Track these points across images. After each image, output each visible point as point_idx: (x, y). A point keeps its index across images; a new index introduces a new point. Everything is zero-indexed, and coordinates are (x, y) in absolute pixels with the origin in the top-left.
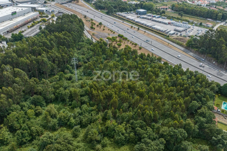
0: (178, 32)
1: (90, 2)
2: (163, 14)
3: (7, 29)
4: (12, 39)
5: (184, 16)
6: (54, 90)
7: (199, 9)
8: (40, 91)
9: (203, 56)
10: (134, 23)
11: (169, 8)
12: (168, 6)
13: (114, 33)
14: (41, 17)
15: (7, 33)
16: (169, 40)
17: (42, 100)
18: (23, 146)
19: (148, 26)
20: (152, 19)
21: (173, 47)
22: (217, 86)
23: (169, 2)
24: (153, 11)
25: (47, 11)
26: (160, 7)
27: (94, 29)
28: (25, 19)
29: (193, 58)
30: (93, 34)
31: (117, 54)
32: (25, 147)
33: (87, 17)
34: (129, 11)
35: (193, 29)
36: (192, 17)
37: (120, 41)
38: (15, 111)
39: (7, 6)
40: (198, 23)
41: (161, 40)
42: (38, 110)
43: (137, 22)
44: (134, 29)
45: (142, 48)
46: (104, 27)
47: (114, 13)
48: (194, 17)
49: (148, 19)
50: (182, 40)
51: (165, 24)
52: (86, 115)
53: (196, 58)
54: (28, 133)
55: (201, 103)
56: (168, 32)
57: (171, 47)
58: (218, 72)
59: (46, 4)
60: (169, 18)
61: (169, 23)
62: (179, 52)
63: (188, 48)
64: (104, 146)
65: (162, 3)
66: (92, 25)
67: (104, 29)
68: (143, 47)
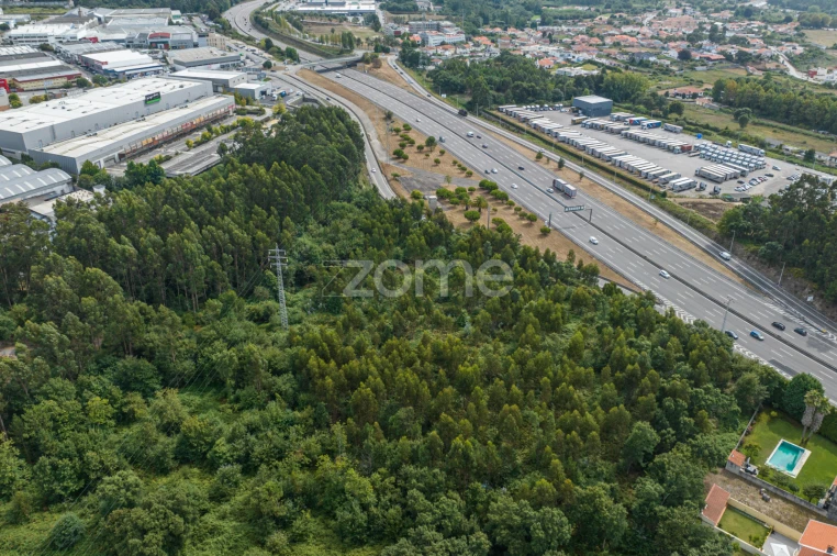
0: (705, 182)
1: (421, 67)
2: (674, 116)
3: (121, 148)
4: (126, 179)
5: (755, 124)
6: (195, 346)
7: (817, 101)
8: (151, 345)
9: (773, 272)
10: (550, 144)
11: (706, 94)
12: (706, 86)
13: (470, 174)
14: (238, 112)
15: (117, 159)
16: (662, 208)
17: (150, 374)
18: (53, 508)
19: (600, 156)
20: (623, 132)
21: (674, 234)
22: (763, 381)
23: (715, 73)
24: (640, 103)
25: (263, 93)
26: (671, 91)
27: (406, 158)
28: (185, 116)
29: (736, 279)
30: (396, 175)
31: (447, 246)
32: (59, 512)
33: (393, 118)
34: (548, 100)
35: (772, 172)
36: (783, 129)
37: (479, 204)
38: (56, 397)
39: (144, 75)
40: (799, 152)
41: (632, 208)
42: (129, 403)
43: (563, 142)
44: (546, 166)
45: (553, 233)
46: (442, 153)
47: (494, 106)
48: (792, 128)
49: (612, 132)
50: (712, 212)
51: (670, 149)
52: (270, 433)
53: (746, 280)
54: (73, 468)
55: (673, 432)
56: (666, 182)
57: (662, 233)
58: (818, 336)
59: (267, 72)
60: (693, 131)
61: (685, 150)
62: (686, 255)
63: (725, 240)
64: (296, 539)
65: (685, 75)
66: (403, 146)
67: (437, 162)
68: (556, 229)
